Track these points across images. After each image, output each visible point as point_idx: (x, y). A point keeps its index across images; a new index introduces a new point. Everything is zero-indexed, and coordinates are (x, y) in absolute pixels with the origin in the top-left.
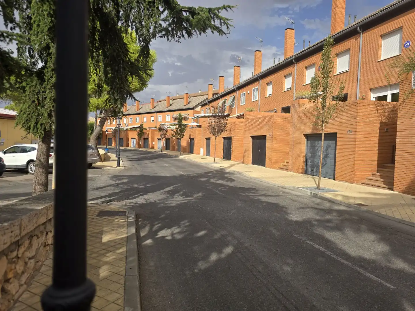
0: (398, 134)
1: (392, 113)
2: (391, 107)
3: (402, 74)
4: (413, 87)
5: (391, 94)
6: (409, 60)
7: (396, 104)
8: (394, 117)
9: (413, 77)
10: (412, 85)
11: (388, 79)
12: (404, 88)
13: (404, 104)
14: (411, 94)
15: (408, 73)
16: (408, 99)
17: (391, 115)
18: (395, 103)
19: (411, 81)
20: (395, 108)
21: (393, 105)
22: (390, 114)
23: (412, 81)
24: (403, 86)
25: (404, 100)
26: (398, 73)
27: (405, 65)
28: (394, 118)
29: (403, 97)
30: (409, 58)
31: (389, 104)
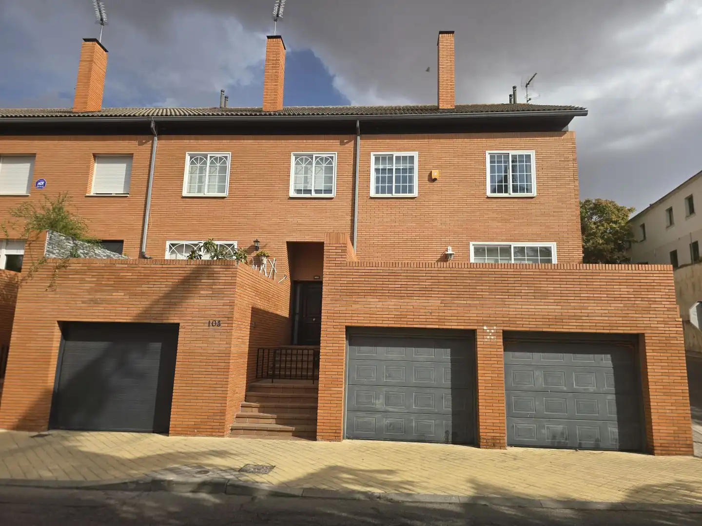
0: (15, 326)
1: (6, 288)
2: (6, 278)
3: (30, 230)
4: (46, 254)
5: (6, 255)
6: (43, 212)
7: (16, 274)
8: (10, 296)
9: (47, 238)
10: (45, 250)
11: (6, 232)
12: (32, 253)
13: (30, 278)
14: (42, 265)
15: (40, 232)
16: (37, 271)
17: (5, 293)
18: (13, 273)
19: (44, 244)
20: (13, 282)
21: (9, 276)
22: (4, 290)
23: (46, 245)
24: (30, 249)
25: (31, 271)
26: (24, 228)
27: (37, 217)
28: (9, 298)
29: (29, 267)
30: (43, 207)
31: (3, 272)
